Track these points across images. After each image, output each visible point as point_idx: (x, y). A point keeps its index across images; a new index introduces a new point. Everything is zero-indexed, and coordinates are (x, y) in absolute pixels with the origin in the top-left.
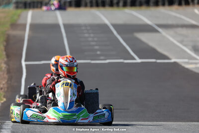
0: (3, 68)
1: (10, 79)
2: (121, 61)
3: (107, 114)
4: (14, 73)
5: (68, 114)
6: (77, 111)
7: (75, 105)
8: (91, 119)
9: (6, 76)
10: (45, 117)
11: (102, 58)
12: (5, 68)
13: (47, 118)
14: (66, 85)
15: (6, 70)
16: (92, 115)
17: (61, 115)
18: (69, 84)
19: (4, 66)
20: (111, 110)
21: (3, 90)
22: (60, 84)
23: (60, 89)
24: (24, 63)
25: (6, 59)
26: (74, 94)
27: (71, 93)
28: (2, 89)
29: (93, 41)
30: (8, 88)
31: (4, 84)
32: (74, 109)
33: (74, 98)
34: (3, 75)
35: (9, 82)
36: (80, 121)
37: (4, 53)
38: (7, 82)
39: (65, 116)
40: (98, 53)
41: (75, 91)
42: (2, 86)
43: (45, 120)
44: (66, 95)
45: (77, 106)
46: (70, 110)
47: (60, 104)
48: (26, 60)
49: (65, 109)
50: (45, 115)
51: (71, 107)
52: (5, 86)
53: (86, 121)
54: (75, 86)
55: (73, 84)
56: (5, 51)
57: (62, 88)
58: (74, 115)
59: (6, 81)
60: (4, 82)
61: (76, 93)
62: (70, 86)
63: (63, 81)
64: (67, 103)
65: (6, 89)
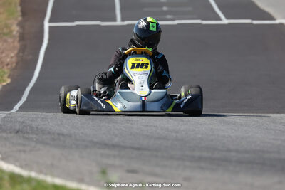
0: (14, 33)
1: (22, 49)
2: (199, 21)
4: (30, 40)
9: (17, 44)
11: (169, 17)
12: (17, 31)
15: (18, 34)
19: (16, 29)
21: (9, 66)
24: (47, 25)
25: (20, 18)
28: (7, 65)
30: (17, 63)
31: (12, 57)
34: (13, 42)
35: (21, 54)
37: (19, 9)
38: (17, 55)
40: (165, 8)
42: (8, 60)
48: (50, 21)
52: (14, 60)
56: (21, 5)
59: (16, 52)
60: (12, 55)
65: (14, 65)
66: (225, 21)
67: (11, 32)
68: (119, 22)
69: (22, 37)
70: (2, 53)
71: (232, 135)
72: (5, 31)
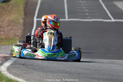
1: (24, 30)
2: (102, 20)
3: (77, 54)
5: (51, 53)
6: (57, 52)
7: (56, 48)
8: (66, 57)
9: (22, 27)
10: (36, 55)
11: (89, 17)
13: (37, 56)
14: (50, 34)
16: (67, 55)
17: (46, 54)
18: (53, 34)
19: (21, 21)
20: (80, 51)
21: (19, 37)
22: (46, 33)
23: (46, 36)
24: (35, 20)
25: (23, 16)
26: (55, 40)
27: (54, 40)
29: (84, 6)
30: (22, 36)
31: (20, 33)
32: (55, 50)
33: (56, 43)
35: (24, 32)
36: (59, 59)
37: (23, 12)
39: (49, 55)
40: (87, 14)
41: (56, 38)
42: (18, 34)
43: (36, 57)
44: (50, 41)
45: (57, 48)
46: (52, 51)
47: (46, 46)
48: (37, 18)
49: (49, 50)
50: (35, 54)
51: (53, 49)
52: (21, 34)
53: (63, 59)
54: (56, 35)
55: (55, 33)
57: (48, 36)
58: (55, 55)
59: (22, 31)
60: (20, 32)
61: (57, 40)
62: (53, 35)
63: (49, 31)
64: (51, 46)
65: (21, 36)
66: (113, 20)
67: (20, 22)
68: (67, 19)
69: (24, 25)
70: (16, 31)
71: (120, 69)
72: (17, 21)
